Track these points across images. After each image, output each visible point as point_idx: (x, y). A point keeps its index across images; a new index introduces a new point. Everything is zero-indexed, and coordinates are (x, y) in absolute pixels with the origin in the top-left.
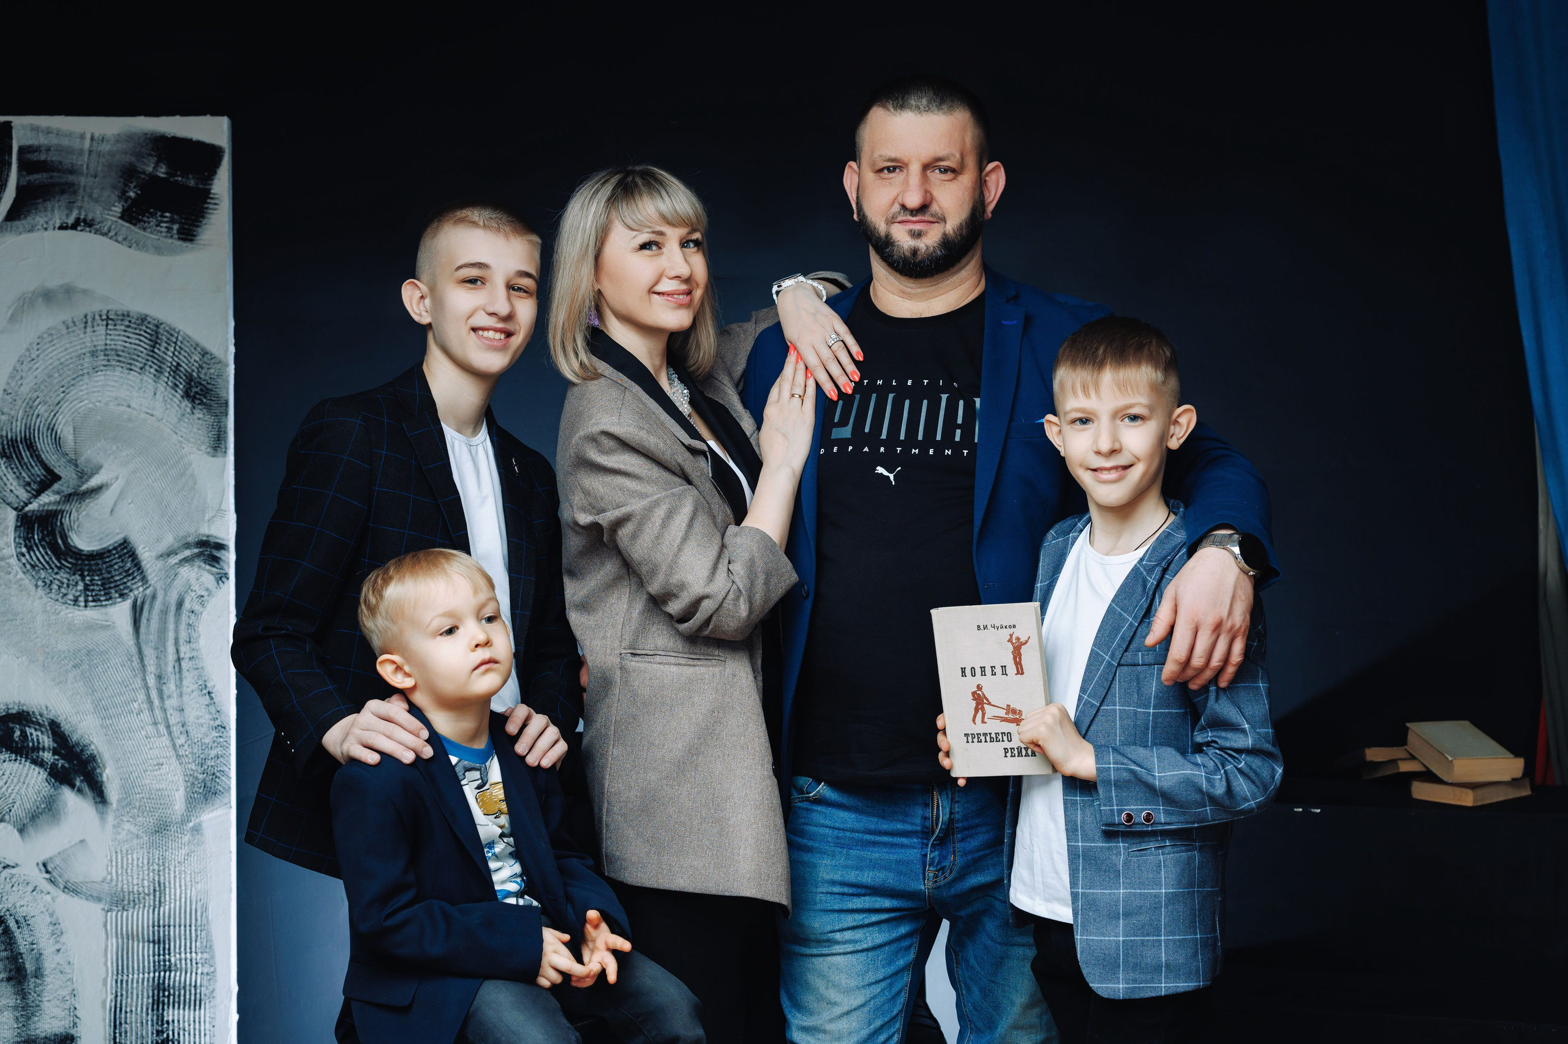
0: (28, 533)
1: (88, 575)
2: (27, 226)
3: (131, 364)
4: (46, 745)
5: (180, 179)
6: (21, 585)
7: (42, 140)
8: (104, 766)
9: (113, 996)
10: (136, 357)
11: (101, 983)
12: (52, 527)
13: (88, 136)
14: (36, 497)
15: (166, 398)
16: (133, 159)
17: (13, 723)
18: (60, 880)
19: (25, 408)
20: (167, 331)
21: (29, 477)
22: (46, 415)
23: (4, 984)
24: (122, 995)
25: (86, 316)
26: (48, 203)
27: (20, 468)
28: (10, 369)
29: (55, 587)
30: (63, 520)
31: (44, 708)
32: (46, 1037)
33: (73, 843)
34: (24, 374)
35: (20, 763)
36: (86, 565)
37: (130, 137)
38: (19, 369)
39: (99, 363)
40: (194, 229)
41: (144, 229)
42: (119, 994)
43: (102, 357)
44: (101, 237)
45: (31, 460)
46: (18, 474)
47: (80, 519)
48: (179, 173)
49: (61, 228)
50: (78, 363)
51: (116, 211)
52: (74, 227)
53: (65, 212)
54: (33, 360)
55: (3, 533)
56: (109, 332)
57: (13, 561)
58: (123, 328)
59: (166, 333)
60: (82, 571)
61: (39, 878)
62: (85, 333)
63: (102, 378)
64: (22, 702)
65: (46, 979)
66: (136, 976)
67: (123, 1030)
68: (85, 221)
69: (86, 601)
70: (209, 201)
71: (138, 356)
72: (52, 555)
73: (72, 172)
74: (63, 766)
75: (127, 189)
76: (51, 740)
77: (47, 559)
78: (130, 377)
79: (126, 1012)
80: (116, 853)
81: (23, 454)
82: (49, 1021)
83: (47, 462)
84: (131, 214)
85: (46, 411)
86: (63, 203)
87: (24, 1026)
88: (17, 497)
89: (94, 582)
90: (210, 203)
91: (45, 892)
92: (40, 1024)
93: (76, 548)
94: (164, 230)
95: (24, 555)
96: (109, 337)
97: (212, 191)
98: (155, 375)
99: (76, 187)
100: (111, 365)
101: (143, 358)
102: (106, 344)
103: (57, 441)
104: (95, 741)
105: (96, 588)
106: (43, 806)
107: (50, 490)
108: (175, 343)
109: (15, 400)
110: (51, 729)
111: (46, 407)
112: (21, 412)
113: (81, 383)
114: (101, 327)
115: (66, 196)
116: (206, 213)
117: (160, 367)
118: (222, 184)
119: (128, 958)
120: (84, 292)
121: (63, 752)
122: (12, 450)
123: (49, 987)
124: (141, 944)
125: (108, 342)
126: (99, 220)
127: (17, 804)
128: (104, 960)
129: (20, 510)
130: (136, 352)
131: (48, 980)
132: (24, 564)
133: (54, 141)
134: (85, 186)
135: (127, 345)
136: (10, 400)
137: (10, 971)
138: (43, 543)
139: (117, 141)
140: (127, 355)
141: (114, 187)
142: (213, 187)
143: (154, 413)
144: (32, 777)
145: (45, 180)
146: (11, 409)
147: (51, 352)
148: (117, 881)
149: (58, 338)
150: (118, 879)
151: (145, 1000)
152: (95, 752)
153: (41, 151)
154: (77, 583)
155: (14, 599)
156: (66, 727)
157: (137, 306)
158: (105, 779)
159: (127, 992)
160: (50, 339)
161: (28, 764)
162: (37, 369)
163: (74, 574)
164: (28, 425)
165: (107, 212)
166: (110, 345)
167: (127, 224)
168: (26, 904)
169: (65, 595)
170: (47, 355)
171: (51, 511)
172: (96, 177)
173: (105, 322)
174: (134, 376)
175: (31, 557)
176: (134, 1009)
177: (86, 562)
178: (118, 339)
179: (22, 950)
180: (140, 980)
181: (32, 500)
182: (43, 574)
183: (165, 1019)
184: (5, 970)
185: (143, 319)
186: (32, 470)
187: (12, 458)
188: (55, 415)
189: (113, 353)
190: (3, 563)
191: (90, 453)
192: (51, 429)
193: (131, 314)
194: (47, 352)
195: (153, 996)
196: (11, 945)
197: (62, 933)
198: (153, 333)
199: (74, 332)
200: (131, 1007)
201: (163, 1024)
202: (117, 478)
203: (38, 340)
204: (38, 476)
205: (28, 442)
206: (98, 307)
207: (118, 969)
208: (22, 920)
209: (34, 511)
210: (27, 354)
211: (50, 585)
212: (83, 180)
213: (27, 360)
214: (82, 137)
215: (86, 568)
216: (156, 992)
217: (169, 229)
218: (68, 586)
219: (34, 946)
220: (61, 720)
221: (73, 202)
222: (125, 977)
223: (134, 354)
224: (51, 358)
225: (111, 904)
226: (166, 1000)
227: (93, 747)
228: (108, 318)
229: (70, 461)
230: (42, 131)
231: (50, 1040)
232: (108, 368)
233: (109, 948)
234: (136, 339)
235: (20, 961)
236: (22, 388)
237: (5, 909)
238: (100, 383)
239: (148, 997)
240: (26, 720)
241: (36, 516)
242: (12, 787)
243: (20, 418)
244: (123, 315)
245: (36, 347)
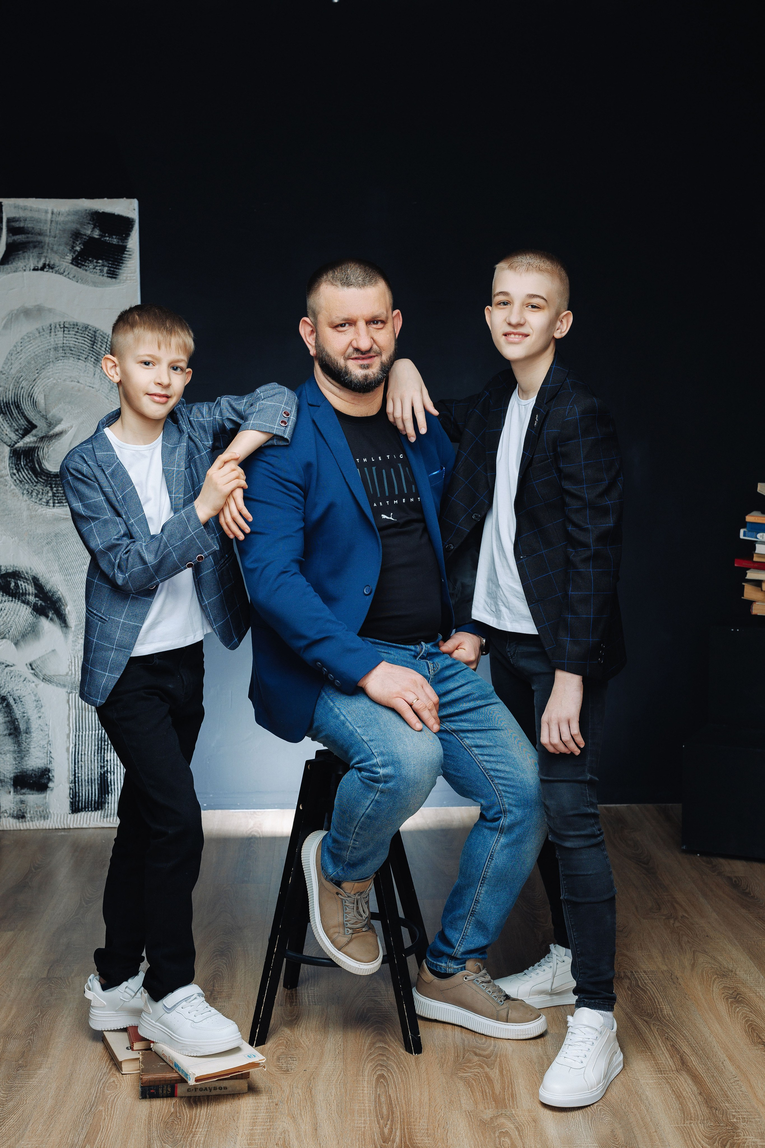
0: (17, 461)
1: (55, 487)
2: (13, 268)
3: (79, 356)
4: (31, 592)
5: (108, 238)
6: (13, 493)
7: (21, 214)
8: (66, 605)
9: (74, 745)
10: (82, 351)
11: (66, 737)
12: (32, 457)
13: (50, 212)
14: (22, 438)
15: (101, 377)
16: (79, 226)
17: (10, 578)
18: (40, 674)
19: (14, 382)
20: (101, 335)
21: (17, 426)
22: (27, 387)
23: (7, 737)
24: (79, 744)
25: (50, 326)
26: (26, 254)
27: (11, 420)
28: (4, 359)
29: (34, 494)
30: (39, 453)
31: (29, 569)
32: (33, 770)
33: (48, 652)
34: (13, 362)
35: (15, 603)
36: (54, 481)
37: (76, 213)
38: (10, 358)
39: (59, 355)
40: (117, 270)
41: (86, 270)
42: (77, 744)
43: (61, 351)
44: (59, 275)
45: (18, 415)
46: (10, 424)
47: (49, 452)
48: (107, 235)
49: (34, 270)
50: (46, 355)
51: (68, 259)
52: (42, 269)
53: (36, 260)
54: (18, 353)
55: (2, 460)
56: (65, 335)
57: (9, 478)
58: (74, 333)
59: (100, 336)
60: (51, 484)
61: (28, 673)
62: (50, 336)
63: (62, 364)
64: (15, 565)
65: (32, 734)
66: (87, 733)
67: (80, 765)
68: (49, 265)
69: (54, 503)
70: (126, 252)
71: (84, 351)
72: (32, 475)
73: (40, 234)
74: (41, 605)
75: (74, 245)
76: (33, 588)
77: (29, 476)
78: (79, 364)
79: (82, 755)
80: (75, 657)
81: (13, 411)
82: (35, 760)
83: (28, 417)
84: (79, 261)
85: (27, 385)
86: (35, 254)
87: (19, 763)
88: (10, 438)
89: (59, 491)
90: (126, 254)
91: (31, 681)
92: (29, 762)
93: (47, 470)
94: (98, 271)
95: (15, 475)
96: (65, 339)
97: (128, 247)
98: (94, 363)
99: (43, 244)
100: (66, 357)
101: (87, 352)
102: (63, 343)
103: (34, 404)
104: (60, 589)
105: (60, 495)
106: (29, 629)
107: (31, 434)
108: (107, 342)
109: (8, 378)
110: (34, 582)
111: (27, 382)
112: (11, 385)
113: (48, 367)
114: (60, 332)
115: (36, 249)
116: (124, 260)
117: (97, 358)
118: (134, 242)
119: (82, 722)
120: (50, 310)
121: (41, 596)
122: (6, 409)
123: (34, 739)
124: (90, 713)
125: (65, 342)
126: (57, 265)
127: (13, 627)
128: (67, 723)
129: (12, 447)
130: (82, 348)
131: (34, 735)
132: (15, 480)
133: (28, 214)
134: (48, 243)
135: (77, 343)
136: (5, 378)
137: (11, 729)
138: (27, 467)
139: (68, 215)
140: (77, 350)
141: (67, 244)
142: (128, 243)
143: (94, 386)
144: (22, 611)
145: (24, 240)
146: (5, 384)
147: (29, 348)
148: (75, 675)
149: (33, 339)
150: (75, 673)
151: (93, 747)
152: (61, 596)
153: (21, 221)
154: (48, 492)
155: (9, 502)
156: (42, 581)
157: (83, 320)
158: (67, 613)
159: (82, 742)
160: (29, 339)
161: (19, 603)
162: (21, 358)
163: (46, 486)
164: (16, 394)
165: (62, 260)
166: (66, 344)
167: (75, 268)
168: (19, 688)
169: (41, 499)
170: (27, 350)
171: (31, 447)
172: (55, 237)
173: (62, 329)
174: (81, 363)
175: (19, 476)
176: (86, 753)
177: (54, 479)
178: (71, 340)
179: (18, 716)
180: (90, 735)
181: (19, 440)
182: (27, 486)
183: (106, 759)
184: (7, 728)
185: (86, 328)
186: (19, 422)
187: (6, 414)
188: (32, 388)
189: (68, 348)
190: (2, 479)
191: (54, 412)
192: (31, 396)
193: (79, 324)
194: (27, 348)
195: (98, 745)
196: (10, 713)
197: (42, 706)
198: (93, 336)
199: (43, 335)
200: (85, 751)
201: (104, 762)
202: (72, 427)
203: (21, 340)
204: (23, 425)
205: (16, 404)
206: (57, 320)
207: (76, 729)
208: (17, 698)
209: (21, 447)
210: (15, 349)
211: (31, 493)
212: (47, 239)
213: (14, 353)
214: (46, 212)
215: (54, 482)
216: (100, 742)
217: (101, 271)
218: (43, 494)
219: (25, 714)
220: (39, 576)
221: (41, 253)
222: (81, 733)
223: (81, 349)
224: (30, 351)
225: (72, 688)
226: (106, 747)
227: (59, 593)
228: (64, 327)
229: (43, 416)
230: (21, 208)
231: (35, 771)
232: (65, 358)
233: (71, 716)
234: (82, 340)
235: (17, 723)
236: (12, 371)
237: (7, 692)
238: (60, 368)
239: (95, 746)
240: (18, 576)
241: (22, 451)
242: (10, 617)
243: (11, 389)
244: (74, 325)
245: (20, 345)
